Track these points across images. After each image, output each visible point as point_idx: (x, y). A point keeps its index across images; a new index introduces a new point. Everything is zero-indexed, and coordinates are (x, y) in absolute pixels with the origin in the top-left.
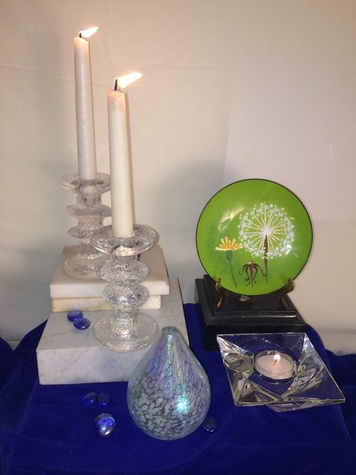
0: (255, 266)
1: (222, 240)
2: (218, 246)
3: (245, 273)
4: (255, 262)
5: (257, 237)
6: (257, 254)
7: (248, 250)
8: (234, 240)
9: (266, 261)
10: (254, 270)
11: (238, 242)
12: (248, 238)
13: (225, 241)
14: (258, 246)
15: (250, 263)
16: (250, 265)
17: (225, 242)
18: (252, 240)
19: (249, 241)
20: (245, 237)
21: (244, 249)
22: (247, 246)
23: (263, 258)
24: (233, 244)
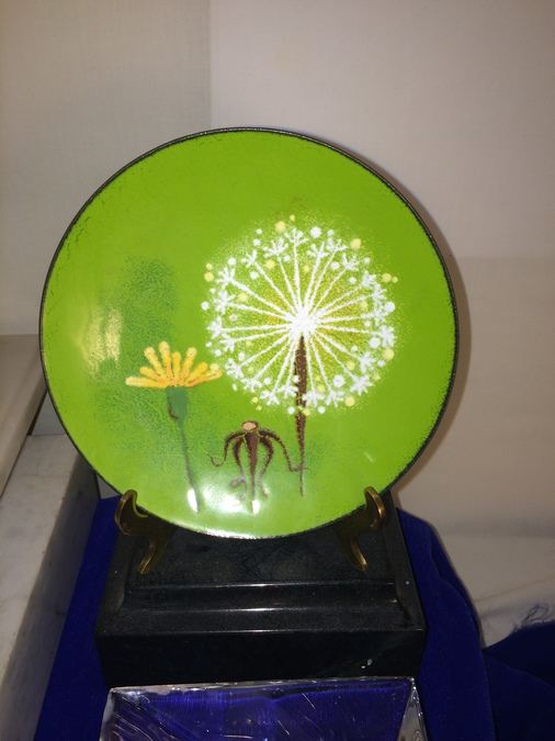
0: (266, 438)
1: (149, 352)
2: (137, 374)
3: (233, 460)
4: (264, 426)
5: (271, 340)
6: (271, 398)
7: (240, 385)
8: (192, 352)
9: (300, 421)
10: (262, 452)
11: (204, 357)
12: (240, 347)
13: (158, 354)
14: (274, 370)
15: (249, 427)
16: (249, 436)
17: (160, 360)
18: (254, 350)
19: (241, 355)
20: (230, 344)
21: (225, 381)
22: (235, 371)
23: (292, 411)
24: (188, 363)
